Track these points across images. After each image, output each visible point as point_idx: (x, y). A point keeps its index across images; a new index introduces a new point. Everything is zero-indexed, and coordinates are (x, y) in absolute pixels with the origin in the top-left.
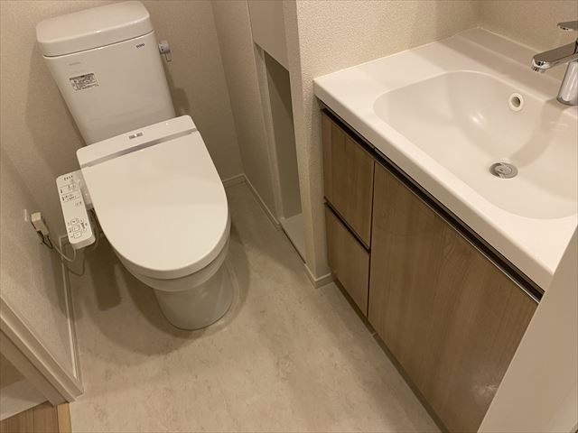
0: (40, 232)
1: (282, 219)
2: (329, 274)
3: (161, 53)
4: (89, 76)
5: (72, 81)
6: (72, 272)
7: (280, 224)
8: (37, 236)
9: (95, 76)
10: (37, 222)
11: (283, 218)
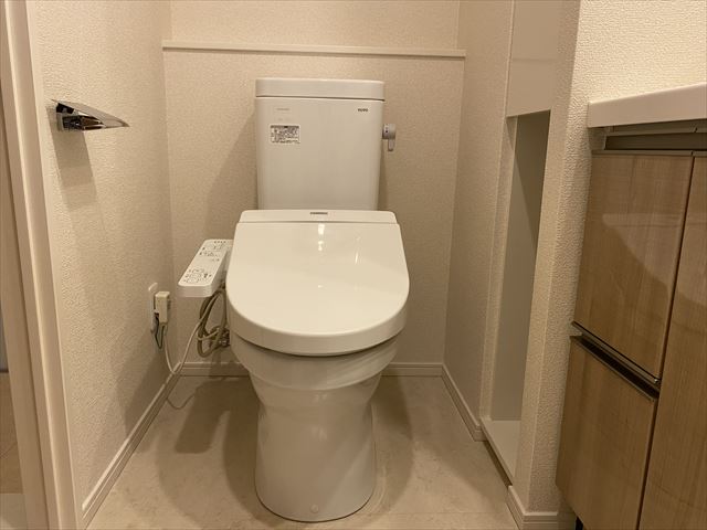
0: (157, 315)
1: (487, 420)
2: (555, 514)
3: (384, 137)
4: (292, 129)
5: (273, 130)
6: (170, 403)
7: (482, 429)
8: (152, 318)
9: (299, 132)
10: (162, 298)
11: (490, 419)
